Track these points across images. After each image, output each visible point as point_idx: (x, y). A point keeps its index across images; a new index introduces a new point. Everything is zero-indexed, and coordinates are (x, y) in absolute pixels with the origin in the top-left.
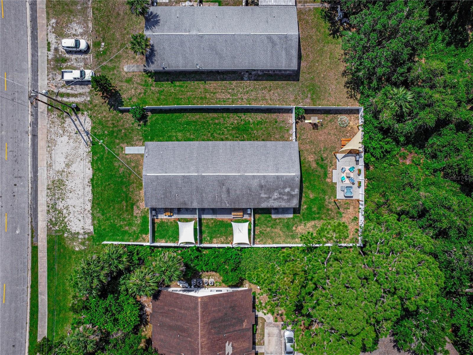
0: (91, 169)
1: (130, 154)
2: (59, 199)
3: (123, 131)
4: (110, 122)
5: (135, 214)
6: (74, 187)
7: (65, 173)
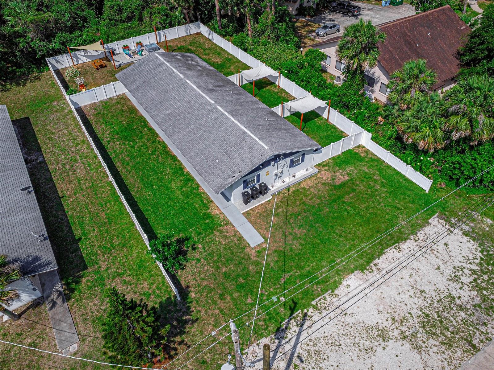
0: (344, 283)
1: (260, 233)
2: (461, 308)
3: (224, 270)
4: (221, 304)
5: (347, 178)
6: (409, 294)
7: (404, 329)
